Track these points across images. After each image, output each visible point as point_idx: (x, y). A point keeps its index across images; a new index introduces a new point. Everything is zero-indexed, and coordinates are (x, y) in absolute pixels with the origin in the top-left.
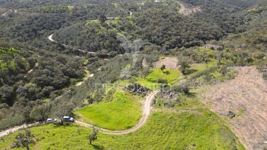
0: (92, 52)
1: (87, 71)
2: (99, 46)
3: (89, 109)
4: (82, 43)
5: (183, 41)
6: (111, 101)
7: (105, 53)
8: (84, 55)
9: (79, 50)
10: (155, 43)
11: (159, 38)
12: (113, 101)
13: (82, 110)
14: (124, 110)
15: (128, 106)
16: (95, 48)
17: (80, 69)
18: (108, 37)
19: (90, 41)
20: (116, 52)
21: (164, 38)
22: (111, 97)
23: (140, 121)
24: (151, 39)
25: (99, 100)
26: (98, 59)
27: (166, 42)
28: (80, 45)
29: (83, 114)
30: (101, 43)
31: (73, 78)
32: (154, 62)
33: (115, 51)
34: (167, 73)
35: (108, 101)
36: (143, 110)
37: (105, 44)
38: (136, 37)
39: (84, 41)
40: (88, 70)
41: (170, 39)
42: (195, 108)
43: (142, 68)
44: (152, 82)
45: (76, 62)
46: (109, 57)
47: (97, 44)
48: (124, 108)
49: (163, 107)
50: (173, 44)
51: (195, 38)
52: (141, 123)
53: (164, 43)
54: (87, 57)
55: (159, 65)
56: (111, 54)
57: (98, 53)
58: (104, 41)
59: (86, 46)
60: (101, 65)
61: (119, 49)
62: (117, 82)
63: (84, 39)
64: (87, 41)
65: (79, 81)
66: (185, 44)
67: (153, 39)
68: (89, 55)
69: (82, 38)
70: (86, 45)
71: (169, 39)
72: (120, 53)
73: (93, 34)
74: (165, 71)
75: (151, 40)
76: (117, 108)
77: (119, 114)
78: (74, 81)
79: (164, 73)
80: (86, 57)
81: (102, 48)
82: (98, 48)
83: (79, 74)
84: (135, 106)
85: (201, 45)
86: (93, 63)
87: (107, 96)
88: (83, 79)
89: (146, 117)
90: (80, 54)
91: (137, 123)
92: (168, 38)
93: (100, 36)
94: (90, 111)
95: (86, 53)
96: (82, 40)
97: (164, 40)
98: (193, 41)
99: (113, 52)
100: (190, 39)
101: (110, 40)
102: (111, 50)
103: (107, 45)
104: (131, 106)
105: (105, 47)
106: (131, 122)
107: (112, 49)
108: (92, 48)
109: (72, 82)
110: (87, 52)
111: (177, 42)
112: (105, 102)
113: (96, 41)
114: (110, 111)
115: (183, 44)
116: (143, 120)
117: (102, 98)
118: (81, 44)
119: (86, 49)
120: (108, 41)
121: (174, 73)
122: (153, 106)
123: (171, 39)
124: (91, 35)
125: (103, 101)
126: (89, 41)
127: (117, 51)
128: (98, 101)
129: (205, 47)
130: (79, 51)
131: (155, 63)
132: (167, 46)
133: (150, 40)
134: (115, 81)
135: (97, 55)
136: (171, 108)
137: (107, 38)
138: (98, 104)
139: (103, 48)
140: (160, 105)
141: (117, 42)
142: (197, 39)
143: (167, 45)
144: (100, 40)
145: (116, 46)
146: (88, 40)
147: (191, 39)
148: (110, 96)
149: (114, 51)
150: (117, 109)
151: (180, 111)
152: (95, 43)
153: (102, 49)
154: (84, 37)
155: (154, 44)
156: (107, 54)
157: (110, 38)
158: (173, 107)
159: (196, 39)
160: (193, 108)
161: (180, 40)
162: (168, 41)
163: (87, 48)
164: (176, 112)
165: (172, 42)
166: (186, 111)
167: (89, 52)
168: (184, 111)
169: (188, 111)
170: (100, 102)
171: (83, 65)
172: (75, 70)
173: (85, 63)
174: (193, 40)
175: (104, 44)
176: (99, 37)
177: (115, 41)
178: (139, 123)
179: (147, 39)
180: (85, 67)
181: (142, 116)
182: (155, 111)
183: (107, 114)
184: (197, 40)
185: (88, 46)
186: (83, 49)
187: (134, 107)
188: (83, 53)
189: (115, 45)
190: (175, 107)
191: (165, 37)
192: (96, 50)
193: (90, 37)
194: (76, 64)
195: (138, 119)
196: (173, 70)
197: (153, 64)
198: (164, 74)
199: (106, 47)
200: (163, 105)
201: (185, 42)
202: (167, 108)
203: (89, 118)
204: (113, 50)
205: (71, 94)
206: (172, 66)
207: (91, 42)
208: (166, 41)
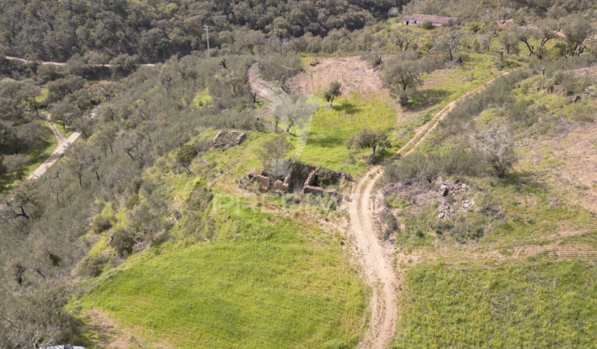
0: (54, 61)
1: (53, 126)
2: (74, 41)
3: (132, 283)
4: (14, 34)
5: (321, 15)
6: (209, 237)
7: (100, 63)
8: (29, 72)
9: (8, 58)
10: (247, 24)
11: (254, 8)
12: (220, 234)
13: (100, 289)
14: (284, 271)
15: (294, 252)
16: (60, 47)
17: (27, 122)
18: (97, 11)
19: (40, 27)
20: (135, 57)
21: (270, 8)
22: (204, 218)
23: (374, 315)
24: (233, 13)
25: (158, 235)
26: (83, 83)
27: (275, 20)
28: (10, 42)
29: (113, 309)
30: (78, 31)
31: (12, 154)
32: (290, 76)
33: (131, 54)
34: (349, 109)
35: (199, 239)
36: (361, 261)
37: (93, 34)
38: (187, 8)
39: (21, 29)
40: (54, 120)
41: (285, 11)
42: (573, 234)
43: (255, 102)
44: (323, 146)
45: (9, 100)
46: (113, 75)
47: (68, 36)
48: (279, 263)
49: (437, 241)
50: (297, 24)
51: (351, 6)
52: (380, 323)
53: (269, 21)
54: (40, 80)
55: (310, 85)
56: (118, 65)
57: (76, 62)
58: (86, 25)
59: (30, 43)
60: (94, 103)
61: (141, 47)
62: (205, 158)
63: (20, 23)
64: (31, 27)
65: (34, 162)
66: (327, 22)
67: (236, 13)
68: (47, 74)
69: (12, 17)
70: (31, 40)
71: (283, 10)
72: (146, 58)
73: (45, 4)
74: (340, 104)
75: (230, 14)
76: (249, 263)
77: (268, 292)
78: (20, 164)
79: (338, 109)
80: (36, 80)
81: (85, 47)
82: (73, 47)
83: (31, 138)
84: (318, 248)
85: (367, 23)
86: (67, 99)
87: (184, 218)
88: (48, 151)
89: (390, 295)
90: (15, 69)
91: (366, 326)
92: (280, 6)
93: (71, 9)
94: (137, 291)
95: (34, 68)
96: (11, 24)
97: (269, 14)
98: (346, 14)
99: (124, 56)
100: (338, 8)
101: (106, 20)
102: (117, 52)
103: (99, 38)
104: (305, 252)
105: (93, 42)
106: (339, 324)
107: (119, 48)
108: (53, 50)
109: (10, 168)
110: (37, 65)
111: (307, 17)
112: (187, 244)
113: (60, 27)
114: (226, 282)
115: (323, 23)
116: (382, 307)
117: (169, 227)
118: (12, 39)
119: (30, 53)
120: (100, 25)
121: (369, 106)
122: (392, 242)
123: (289, 10)
124: (41, 8)
125: (174, 238)
126: (35, 27)
127: (137, 53)
128: (158, 243)
129: (407, 23)
130: (8, 61)
131: (294, 78)
132: (280, 30)
133: (228, 14)
134: (195, 154)
135: (75, 72)
136: (471, 245)
137: (98, 15)
138: (158, 253)
139: (89, 46)
140: (421, 235)
141: (130, 25)
142: (355, 6)
143: (281, 27)
144: (72, 20)
145: (130, 40)
146: (31, 23)
147: (342, 8)
148: (198, 218)
149: (127, 54)
150: (253, 266)
151: (518, 250)
152: (57, 34)
153: (85, 51)
154: (19, 15)
155: (244, 27)
156: (106, 65)
157: (108, 12)
158: (481, 239)
159: (353, 8)
160: (564, 234)
161: (312, 11)
162: (280, 15)
163: (35, 51)
164: (502, 258)
165: (291, 18)
166: (540, 249)
167: (45, 63)
168: (532, 251)
169: (549, 248)
170: (164, 245)
171: (37, 107)
172: (14, 125)
173: (39, 100)
174: (345, 11)
175: (88, 35)
176: (69, 12)
177: (123, 22)
178: (373, 323)
179: (220, 12)
180: (43, 112)
181: (369, 290)
182: (410, 261)
183: (219, 295)
184: (357, 11)
185: (37, 45)
186: (19, 53)
187: (319, 254)
188: (25, 67)
189: (126, 37)
190: (486, 236)
191: (269, 6)
192: (65, 56)
193: (38, 14)
194: (10, 103)
195: (362, 307)
196: (364, 96)
197: (288, 82)
198: (337, 112)
199: (98, 42)
200: (434, 234)
201: (328, 16)
202: (457, 245)
203: (149, 325)
204: (123, 53)
205: (24, 215)
206: (357, 86)
207: (45, 30)
208: (276, 15)
